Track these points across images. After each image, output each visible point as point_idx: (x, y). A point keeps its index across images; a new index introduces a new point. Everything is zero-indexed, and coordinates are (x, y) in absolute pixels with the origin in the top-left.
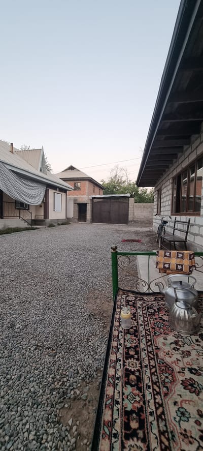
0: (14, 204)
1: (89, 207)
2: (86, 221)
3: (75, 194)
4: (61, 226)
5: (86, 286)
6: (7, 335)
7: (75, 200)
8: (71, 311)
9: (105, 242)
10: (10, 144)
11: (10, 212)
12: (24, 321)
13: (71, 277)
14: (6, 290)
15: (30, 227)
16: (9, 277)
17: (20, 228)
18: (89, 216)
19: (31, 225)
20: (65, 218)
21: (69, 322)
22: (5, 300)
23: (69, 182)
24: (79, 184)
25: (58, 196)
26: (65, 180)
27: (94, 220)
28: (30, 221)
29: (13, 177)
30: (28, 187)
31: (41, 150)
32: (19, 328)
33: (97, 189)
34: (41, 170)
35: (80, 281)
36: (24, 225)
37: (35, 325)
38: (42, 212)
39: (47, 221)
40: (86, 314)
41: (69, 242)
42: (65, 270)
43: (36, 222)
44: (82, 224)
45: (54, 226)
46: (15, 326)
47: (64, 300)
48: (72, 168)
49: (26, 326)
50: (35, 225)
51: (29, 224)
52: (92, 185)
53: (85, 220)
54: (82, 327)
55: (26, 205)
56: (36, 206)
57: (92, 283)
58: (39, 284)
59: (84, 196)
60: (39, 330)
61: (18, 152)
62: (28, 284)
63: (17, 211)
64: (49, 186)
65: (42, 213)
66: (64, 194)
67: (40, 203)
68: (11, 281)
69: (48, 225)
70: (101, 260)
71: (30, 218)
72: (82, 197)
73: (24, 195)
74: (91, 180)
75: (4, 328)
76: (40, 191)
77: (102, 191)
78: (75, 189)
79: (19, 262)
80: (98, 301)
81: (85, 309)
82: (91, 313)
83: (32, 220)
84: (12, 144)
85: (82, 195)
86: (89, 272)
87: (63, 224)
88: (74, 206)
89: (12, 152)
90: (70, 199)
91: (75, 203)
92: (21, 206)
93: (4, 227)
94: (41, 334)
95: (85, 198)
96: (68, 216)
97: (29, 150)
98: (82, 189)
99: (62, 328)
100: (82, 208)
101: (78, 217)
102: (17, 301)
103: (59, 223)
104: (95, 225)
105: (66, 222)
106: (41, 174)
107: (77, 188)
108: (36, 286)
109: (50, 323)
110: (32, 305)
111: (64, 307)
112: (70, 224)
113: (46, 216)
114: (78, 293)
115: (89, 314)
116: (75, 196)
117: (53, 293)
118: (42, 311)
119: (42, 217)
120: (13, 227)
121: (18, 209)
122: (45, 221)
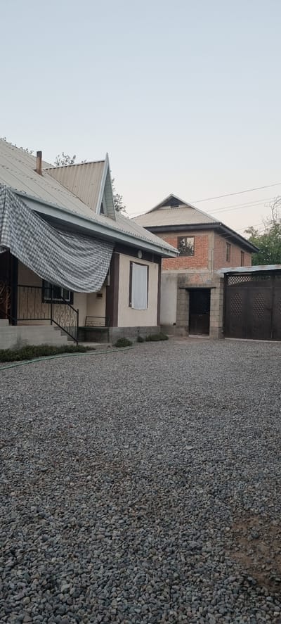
0: (40, 290)
1: (216, 298)
2: (207, 333)
3: (180, 266)
4: (146, 345)
5: (225, 499)
6: (41, 606)
7: (181, 281)
8: (192, 566)
9: (263, 390)
10: (35, 154)
11: (31, 310)
12: (77, 575)
13: (182, 474)
14: (30, 495)
15: (75, 344)
16: (36, 463)
17: (51, 348)
18: (215, 320)
19: (76, 341)
20: (154, 324)
21: (189, 592)
22: (30, 518)
23: (167, 236)
24: (190, 241)
25: (139, 271)
26: (156, 230)
27: (228, 330)
28: (73, 332)
29: (41, 228)
30: (72, 250)
31: (103, 165)
32: (68, 590)
33: (236, 252)
34: (102, 211)
35: (207, 488)
36: (61, 340)
37: (105, 591)
38: (101, 311)
39: (113, 330)
40: (231, 578)
41: (168, 384)
42: (166, 455)
43: (86, 334)
44: (197, 341)
45: (129, 344)
46: (58, 585)
47: (170, 533)
48: (173, 202)
49: (84, 589)
50: (85, 340)
51: (71, 338)
52: (223, 243)
53: (205, 329)
54: (225, 614)
55: (67, 291)
56: (88, 295)
57: (240, 494)
58: (105, 486)
59: (203, 270)
60: (114, 603)
61: (53, 171)
62: (80, 483)
63: (46, 307)
64: (121, 247)
65: (103, 313)
66: (154, 267)
67: (99, 287)
68: (39, 472)
69: (115, 342)
70: (257, 434)
71: (75, 324)
72: (197, 272)
73: (64, 268)
74: (221, 231)
75: (33, 586)
76: (98, 259)
77: (248, 257)
78: (182, 254)
79: (54, 427)
80: (262, 546)
81: (229, 563)
82: (245, 578)
83: (79, 329)
84: (39, 154)
85: (198, 267)
86: (230, 465)
87: (150, 339)
88: (179, 295)
89: (39, 171)
90: (169, 278)
91: (180, 288)
92: (56, 295)
93: (19, 344)
94: (120, 616)
95: (204, 274)
96: (163, 321)
97: (72, 166)
98: (197, 252)
99: (172, 607)
100: (197, 299)
101: (187, 324)
102: (58, 524)
103: (142, 336)
104: (233, 344)
105: (159, 334)
106: (103, 220)
107: (185, 251)
108: (99, 489)
109: (141, 590)
110: (93, 537)
111: (173, 552)
112: (167, 339)
113: (112, 320)
114: (207, 520)
115: (241, 579)
116: (181, 271)
117: (142, 513)
118: (118, 555)
119: (101, 322)
120: (36, 345)
121: (48, 302)
122: (108, 330)
